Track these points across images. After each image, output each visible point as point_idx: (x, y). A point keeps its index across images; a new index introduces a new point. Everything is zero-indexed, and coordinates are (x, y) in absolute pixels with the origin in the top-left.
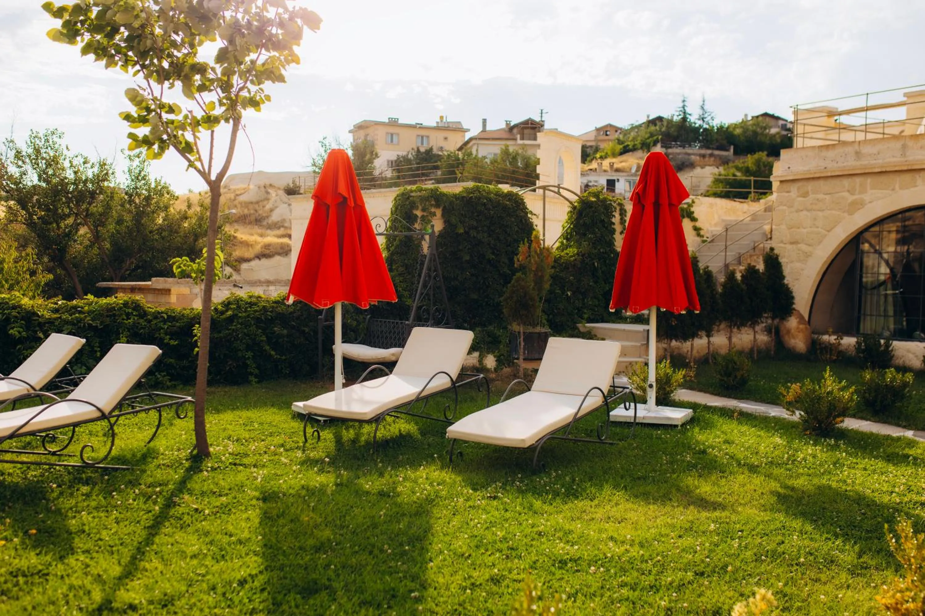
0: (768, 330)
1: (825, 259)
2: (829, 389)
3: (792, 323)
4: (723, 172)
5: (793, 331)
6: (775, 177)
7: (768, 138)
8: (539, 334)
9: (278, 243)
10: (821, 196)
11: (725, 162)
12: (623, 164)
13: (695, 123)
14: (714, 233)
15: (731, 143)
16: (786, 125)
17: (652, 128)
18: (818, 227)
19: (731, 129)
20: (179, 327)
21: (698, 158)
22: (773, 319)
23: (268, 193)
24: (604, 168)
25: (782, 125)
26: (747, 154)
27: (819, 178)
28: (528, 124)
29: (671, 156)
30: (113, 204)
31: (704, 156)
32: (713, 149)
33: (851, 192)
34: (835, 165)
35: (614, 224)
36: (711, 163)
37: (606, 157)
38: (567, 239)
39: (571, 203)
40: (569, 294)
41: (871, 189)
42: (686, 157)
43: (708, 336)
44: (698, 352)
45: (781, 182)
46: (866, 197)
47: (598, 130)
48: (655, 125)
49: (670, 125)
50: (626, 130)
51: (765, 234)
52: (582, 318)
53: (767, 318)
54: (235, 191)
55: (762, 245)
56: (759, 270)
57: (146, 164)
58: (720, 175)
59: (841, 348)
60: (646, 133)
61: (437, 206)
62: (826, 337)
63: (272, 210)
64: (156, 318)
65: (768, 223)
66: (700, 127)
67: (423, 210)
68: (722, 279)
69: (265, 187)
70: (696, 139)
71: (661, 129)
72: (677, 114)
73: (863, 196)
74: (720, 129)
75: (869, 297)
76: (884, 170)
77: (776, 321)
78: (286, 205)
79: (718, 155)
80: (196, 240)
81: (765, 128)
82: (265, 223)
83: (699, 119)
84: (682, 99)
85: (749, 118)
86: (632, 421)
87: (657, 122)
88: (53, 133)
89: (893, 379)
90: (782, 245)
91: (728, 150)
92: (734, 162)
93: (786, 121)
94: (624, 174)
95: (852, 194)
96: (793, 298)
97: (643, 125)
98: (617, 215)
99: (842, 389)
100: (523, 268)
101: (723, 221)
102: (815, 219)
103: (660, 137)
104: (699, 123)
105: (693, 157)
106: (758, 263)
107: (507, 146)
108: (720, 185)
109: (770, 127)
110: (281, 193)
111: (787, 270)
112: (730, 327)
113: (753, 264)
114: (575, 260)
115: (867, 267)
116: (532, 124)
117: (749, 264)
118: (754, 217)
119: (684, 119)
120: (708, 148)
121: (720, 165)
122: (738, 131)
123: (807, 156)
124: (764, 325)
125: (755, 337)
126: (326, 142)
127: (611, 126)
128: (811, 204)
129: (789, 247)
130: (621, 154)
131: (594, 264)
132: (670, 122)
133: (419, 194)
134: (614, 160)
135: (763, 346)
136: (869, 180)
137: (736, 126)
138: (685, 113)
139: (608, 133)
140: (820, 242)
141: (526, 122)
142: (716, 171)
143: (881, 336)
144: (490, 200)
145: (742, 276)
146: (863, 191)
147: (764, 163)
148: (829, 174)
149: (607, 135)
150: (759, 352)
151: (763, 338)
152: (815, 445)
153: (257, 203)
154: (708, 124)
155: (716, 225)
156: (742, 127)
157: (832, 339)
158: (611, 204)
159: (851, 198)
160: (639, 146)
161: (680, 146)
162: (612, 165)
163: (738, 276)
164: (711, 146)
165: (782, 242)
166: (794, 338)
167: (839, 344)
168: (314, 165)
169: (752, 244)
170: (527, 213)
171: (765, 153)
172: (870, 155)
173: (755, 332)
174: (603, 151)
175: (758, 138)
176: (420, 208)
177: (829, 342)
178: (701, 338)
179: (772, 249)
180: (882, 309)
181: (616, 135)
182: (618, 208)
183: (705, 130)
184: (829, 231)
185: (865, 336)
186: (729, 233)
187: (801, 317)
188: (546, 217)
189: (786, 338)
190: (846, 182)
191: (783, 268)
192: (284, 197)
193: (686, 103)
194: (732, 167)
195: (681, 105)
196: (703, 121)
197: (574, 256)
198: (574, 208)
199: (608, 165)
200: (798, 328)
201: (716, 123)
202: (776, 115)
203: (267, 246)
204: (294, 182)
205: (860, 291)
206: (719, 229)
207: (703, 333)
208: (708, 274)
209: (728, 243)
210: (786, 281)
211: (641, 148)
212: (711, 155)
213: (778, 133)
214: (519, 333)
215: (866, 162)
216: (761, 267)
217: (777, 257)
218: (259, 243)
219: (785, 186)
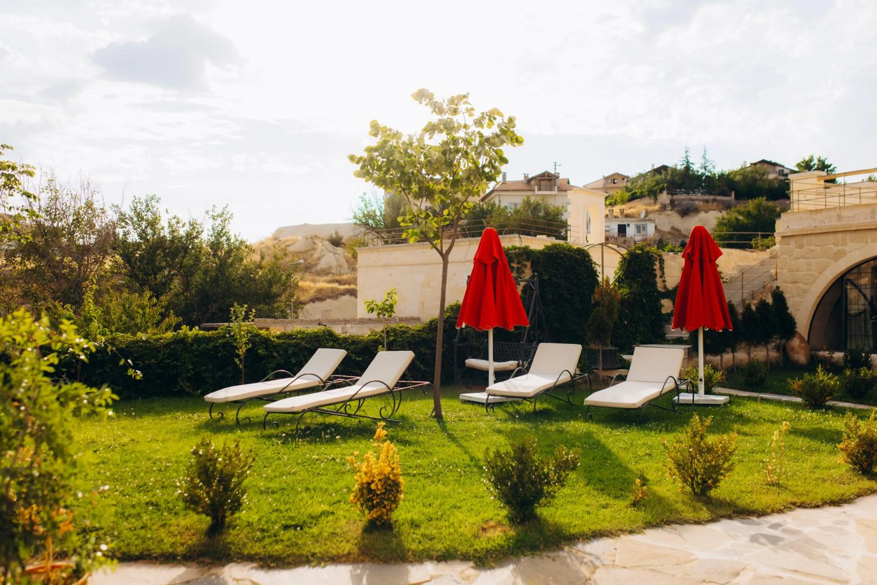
0: (777, 348)
1: (818, 294)
2: (821, 378)
3: (796, 342)
4: (726, 216)
5: (796, 349)
6: (778, 233)
7: (767, 183)
8: (610, 350)
9: (329, 288)
10: (813, 248)
11: (727, 207)
12: (632, 210)
13: (698, 172)
14: (732, 276)
15: (731, 189)
16: (783, 170)
17: (658, 177)
18: (811, 271)
19: (732, 176)
20: (360, 349)
21: (702, 203)
22: (781, 339)
23: (315, 243)
24: (615, 214)
25: (779, 171)
26: (748, 199)
27: (811, 234)
28: (544, 176)
29: (676, 202)
30: (201, 256)
31: (707, 201)
32: (715, 195)
33: (835, 244)
34: (823, 225)
35: (655, 270)
36: (714, 207)
37: (615, 204)
38: (619, 282)
39: (622, 255)
40: (626, 323)
41: (851, 242)
42: (691, 202)
43: (733, 352)
44: (725, 364)
45: (783, 237)
46: (847, 248)
47: (606, 179)
48: (661, 174)
49: (674, 174)
50: (634, 179)
51: (771, 276)
52: (636, 340)
53: (776, 338)
54: (285, 242)
55: (769, 285)
56: (768, 303)
57: (227, 222)
58: (723, 219)
59: (833, 360)
60: (652, 181)
61: (528, 260)
62: (821, 353)
63: (319, 259)
64: (345, 342)
65: (774, 268)
66: (703, 174)
67: (518, 263)
68: (740, 310)
69: (312, 238)
70: (698, 186)
71: (666, 177)
72: (681, 163)
73: (844, 247)
74: (722, 176)
75: (853, 322)
76: (859, 228)
77: (784, 341)
78: (332, 254)
79: (721, 201)
80: (271, 287)
81: (763, 175)
82: (314, 270)
83: (701, 168)
84: (685, 150)
85: (748, 165)
86: (691, 402)
87: (662, 171)
88: (152, 199)
89: (866, 375)
90: (784, 284)
91: (730, 196)
92: (735, 207)
93: (783, 166)
94: (634, 219)
95: (837, 246)
96: (795, 323)
97: (649, 174)
98: (657, 263)
99: (831, 379)
100: (597, 304)
101: (738, 266)
102: (810, 265)
103: (666, 185)
104: (701, 171)
105: (697, 202)
106: (768, 298)
107: (528, 197)
108: (724, 228)
109: (768, 173)
110: (327, 243)
111: (790, 303)
112: (749, 345)
113: (764, 299)
114: (629, 297)
115: (851, 300)
116: (548, 176)
117: (761, 299)
118: (762, 263)
119: (688, 168)
120: (711, 194)
121: (723, 209)
122: (738, 178)
123: (801, 218)
124: (774, 344)
125: (767, 353)
126: (366, 197)
127: (618, 174)
128: (806, 253)
129: (790, 285)
130: (630, 200)
131: (642, 300)
132: (674, 170)
133: (513, 251)
134: (623, 207)
135: (774, 360)
136: (848, 236)
137: (736, 173)
138: (688, 162)
139: (616, 181)
140: (814, 281)
141: (543, 175)
142: (719, 215)
143: (862, 351)
144: (565, 255)
145: (756, 308)
146: (844, 243)
147: (764, 207)
148: (818, 231)
149: (614, 183)
150: (771, 364)
151: (774, 354)
152: (813, 411)
153: (305, 252)
154: (711, 173)
155: (733, 269)
156: (741, 174)
157: (826, 354)
158: (653, 256)
159: (836, 249)
160: (647, 193)
161: (685, 193)
162: (622, 211)
163: (754, 308)
164: (713, 192)
165: (785, 282)
166: (797, 353)
167: (832, 357)
168: (355, 217)
169: (762, 284)
170: (592, 264)
171: (765, 198)
172: (848, 217)
173: (768, 350)
174: (612, 198)
175: (758, 184)
176: (516, 261)
177: (824, 356)
178: (728, 353)
179: (778, 288)
180: (863, 330)
181: (624, 184)
182: (658, 258)
183: (707, 177)
184: (820, 273)
185: (851, 352)
186: (744, 275)
187: (802, 338)
188: (604, 264)
189: (791, 354)
190: (832, 237)
191: (787, 301)
192: (330, 247)
193: (689, 154)
194: (735, 211)
195: (684, 155)
196: (706, 169)
197: (627, 294)
198: (624, 259)
199: (619, 211)
200: (800, 346)
201: (717, 171)
202: (773, 161)
203: (320, 291)
204: (336, 233)
205: (846, 318)
206: (735, 273)
207: (729, 350)
208: (731, 307)
209: (744, 283)
210: (789, 311)
211: (648, 195)
212: (714, 200)
213: (776, 179)
214: (598, 350)
215: (846, 223)
216: (770, 300)
217: (782, 293)
218: (313, 288)
219: (785, 240)
